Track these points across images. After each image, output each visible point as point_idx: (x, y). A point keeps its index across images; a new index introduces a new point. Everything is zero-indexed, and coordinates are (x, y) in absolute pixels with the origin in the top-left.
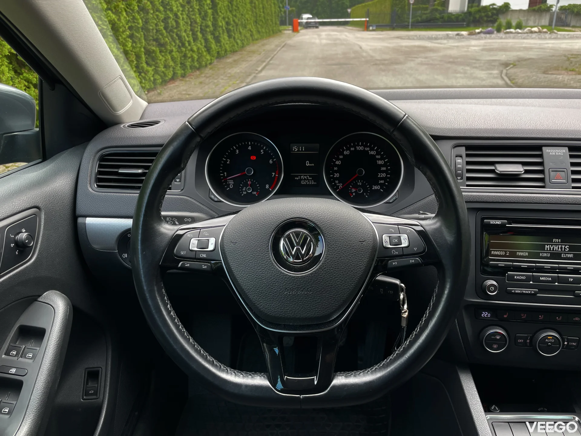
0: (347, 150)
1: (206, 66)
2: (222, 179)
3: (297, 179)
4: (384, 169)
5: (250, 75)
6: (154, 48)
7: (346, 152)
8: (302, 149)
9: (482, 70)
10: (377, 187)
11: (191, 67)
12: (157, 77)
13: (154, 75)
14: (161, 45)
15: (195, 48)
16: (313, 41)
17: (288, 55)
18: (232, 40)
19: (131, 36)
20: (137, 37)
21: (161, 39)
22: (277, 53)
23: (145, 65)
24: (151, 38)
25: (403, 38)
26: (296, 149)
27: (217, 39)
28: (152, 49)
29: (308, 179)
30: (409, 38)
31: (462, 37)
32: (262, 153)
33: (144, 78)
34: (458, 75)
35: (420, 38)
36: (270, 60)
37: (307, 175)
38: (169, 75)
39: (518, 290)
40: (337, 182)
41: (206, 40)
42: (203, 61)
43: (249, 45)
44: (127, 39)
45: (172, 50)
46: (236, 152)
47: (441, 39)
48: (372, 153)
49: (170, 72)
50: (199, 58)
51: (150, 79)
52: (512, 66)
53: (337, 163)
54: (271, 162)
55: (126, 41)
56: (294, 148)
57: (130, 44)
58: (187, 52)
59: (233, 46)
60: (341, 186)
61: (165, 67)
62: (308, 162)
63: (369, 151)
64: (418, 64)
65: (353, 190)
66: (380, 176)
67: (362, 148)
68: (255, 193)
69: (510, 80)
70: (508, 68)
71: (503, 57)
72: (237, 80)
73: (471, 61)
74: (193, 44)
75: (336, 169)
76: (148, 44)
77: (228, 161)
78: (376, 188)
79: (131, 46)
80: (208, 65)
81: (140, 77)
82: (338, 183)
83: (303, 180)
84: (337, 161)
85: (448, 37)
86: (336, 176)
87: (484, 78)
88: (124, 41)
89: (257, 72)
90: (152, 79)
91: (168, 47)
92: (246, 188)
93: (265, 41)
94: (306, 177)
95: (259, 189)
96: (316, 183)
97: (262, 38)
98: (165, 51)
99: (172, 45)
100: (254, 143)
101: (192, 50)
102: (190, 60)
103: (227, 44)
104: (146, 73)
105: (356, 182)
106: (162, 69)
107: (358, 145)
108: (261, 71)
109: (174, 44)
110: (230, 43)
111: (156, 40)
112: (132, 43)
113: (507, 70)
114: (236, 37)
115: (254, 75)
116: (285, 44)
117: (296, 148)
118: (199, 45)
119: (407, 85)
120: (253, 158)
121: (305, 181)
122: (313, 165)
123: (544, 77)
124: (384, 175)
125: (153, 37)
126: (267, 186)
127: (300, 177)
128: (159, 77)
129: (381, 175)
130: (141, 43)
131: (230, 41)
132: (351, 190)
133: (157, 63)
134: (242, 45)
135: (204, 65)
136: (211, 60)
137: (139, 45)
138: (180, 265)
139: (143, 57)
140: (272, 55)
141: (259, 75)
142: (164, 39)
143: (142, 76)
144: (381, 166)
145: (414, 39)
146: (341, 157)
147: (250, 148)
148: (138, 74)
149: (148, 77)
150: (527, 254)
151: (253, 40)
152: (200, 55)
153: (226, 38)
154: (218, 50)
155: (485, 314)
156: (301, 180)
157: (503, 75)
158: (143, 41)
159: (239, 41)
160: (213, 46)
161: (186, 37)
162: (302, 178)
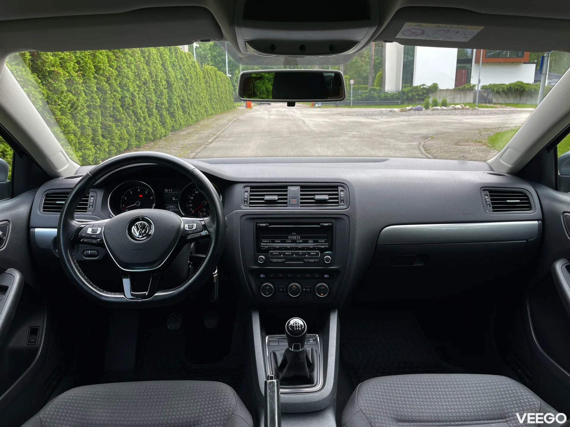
1: (161, 138)
3: (167, 208)
5: (200, 146)
6: (110, 122)
7: (197, 192)
8: (170, 190)
9: (404, 142)
11: (145, 139)
12: (112, 148)
13: (109, 146)
14: (117, 120)
15: (150, 123)
16: (263, 116)
17: (238, 129)
18: (187, 115)
19: (89, 114)
20: (94, 114)
21: (118, 115)
22: (229, 127)
23: (101, 138)
24: (108, 115)
25: (344, 114)
27: (172, 115)
28: (108, 124)
29: (174, 208)
30: (349, 114)
31: (394, 113)
32: (146, 193)
33: (100, 150)
34: (383, 146)
35: (358, 115)
36: (221, 134)
38: (124, 146)
39: (275, 260)
40: (191, 209)
41: (161, 115)
42: (157, 134)
43: (203, 119)
44: (85, 116)
45: (128, 124)
46: (130, 193)
47: (376, 115)
49: (125, 143)
50: (154, 131)
51: (105, 150)
52: (430, 138)
54: (151, 198)
55: (84, 117)
56: (166, 190)
57: (87, 120)
58: (142, 126)
59: (188, 120)
60: (193, 211)
61: (120, 139)
62: (174, 198)
64: (351, 137)
65: (201, 214)
69: (426, 150)
70: (426, 141)
71: (425, 131)
72: (188, 151)
73: (397, 134)
74: (149, 119)
75: (190, 201)
76: (105, 119)
77: (126, 198)
79: (89, 122)
80: (163, 137)
81: (96, 148)
84: (191, 197)
85: (382, 114)
86: (190, 206)
87: (405, 149)
88: (82, 118)
89: (207, 143)
90: (107, 150)
91: (124, 122)
93: (219, 116)
94: (172, 207)
97: (216, 114)
98: (121, 125)
99: (128, 120)
100: (141, 188)
101: (147, 124)
102: (145, 133)
103: (182, 119)
104: (102, 144)
106: (117, 141)
108: (211, 142)
109: (130, 120)
110: (185, 118)
111: (113, 116)
112: (90, 119)
113: (425, 142)
114: (191, 113)
115: (204, 146)
116: (237, 119)
118: (154, 120)
119: (337, 154)
120: (141, 196)
123: (454, 148)
125: (110, 114)
128: (114, 148)
130: (97, 119)
131: (184, 116)
132: (199, 214)
133: (113, 136)
134: (196, 120)
135: (159, 137)
136: (166, 132)
137: (96, 121)
138: (81, 241)
139: (100, 131)
140: (224, 129)
141: (208, 146)
142: (120, 116)
143: (97, 147)
145: (353, 115)
146: (193, 195)
147: (139, 190)
148: (94, 146)
149: (103, 148)
150: (280, 241)
151: (208, 115)
152: (154, 129)
153: (181, 113)
154: (172, 124)
155: (262, 276)
157: (420, 146)
158: (101, 117)
159: (193, 117)
160: (168, 120)
161: (142, 114)
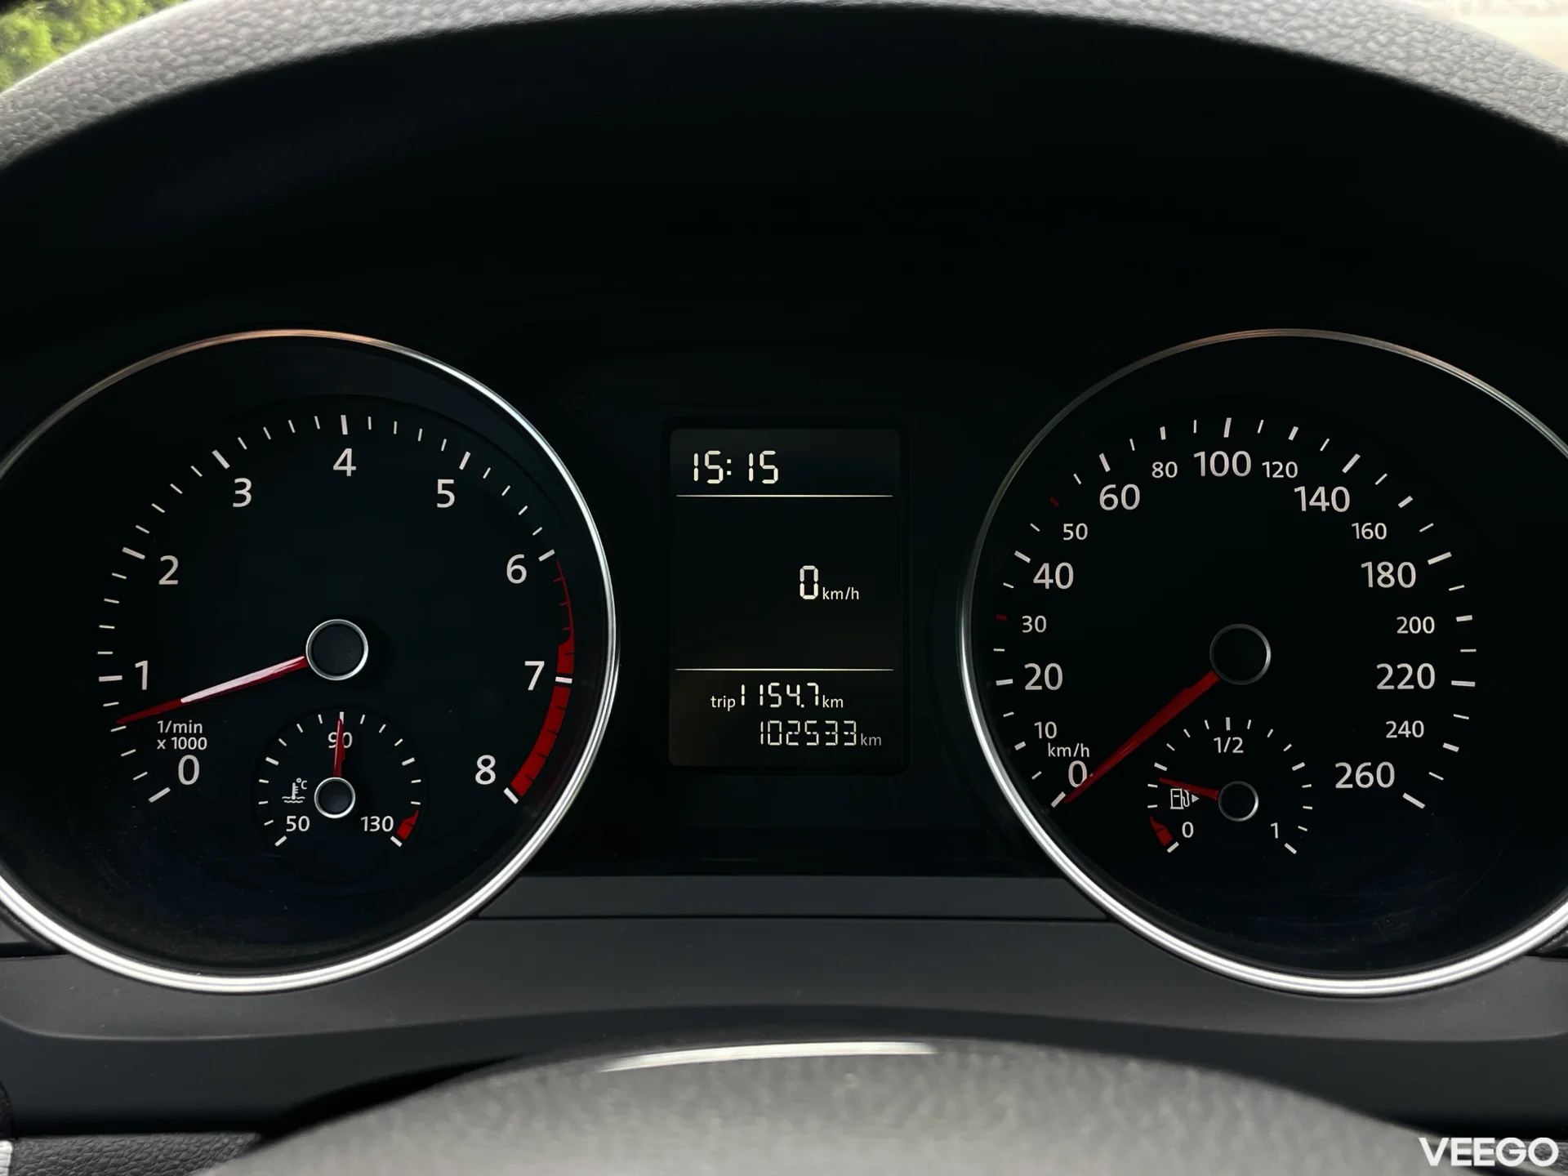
0: (1119, 478)
2: (114, 716)
3: (730, 704)
4: (1425, 625)
7: (1117, 492)
8: (763, 469)
10: (1373, 770)
26: (715, 474)
29: (811, 711)
32: (446, 499)
37: (803, 679)
40: (1047, 729)
46: (230, 493)
48: (1321, 499)
53: (1044, 577)
54: (517, 574)
56: (701, 465)
60: (1079, 772)
62: (809, 574)
63: (1297, 482)
65: (1184, 798)
66: (1392, 681)
67: (1242, 461)
68: (382, 824)
75: (1034, 624)
77: (169, 564)
78: (1365, 780)
82: (1056, 743)
83: (775, 714)
84: (1046, 566)
86: (1041, 681)
92: (311, 786)
94: (796, 693)
95: (416, 792)
96: (876, 740)
100: (383, 425)
105: (1197, 728)
107: (1212, 441)
117: (713, 460)
121: (787, 727)
122: (854, 593)
124: (1422, 676)
126: (486, 770)
127: (752, 695)
129: (1399, 675)
132: (1162, 796)
144: (1401, 601)
146: (1075, 532)
147: (346, 463)
156: (755, 713)
162: (769, 700)
